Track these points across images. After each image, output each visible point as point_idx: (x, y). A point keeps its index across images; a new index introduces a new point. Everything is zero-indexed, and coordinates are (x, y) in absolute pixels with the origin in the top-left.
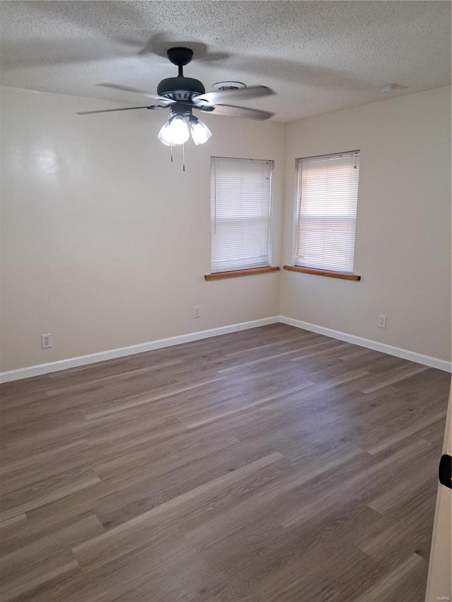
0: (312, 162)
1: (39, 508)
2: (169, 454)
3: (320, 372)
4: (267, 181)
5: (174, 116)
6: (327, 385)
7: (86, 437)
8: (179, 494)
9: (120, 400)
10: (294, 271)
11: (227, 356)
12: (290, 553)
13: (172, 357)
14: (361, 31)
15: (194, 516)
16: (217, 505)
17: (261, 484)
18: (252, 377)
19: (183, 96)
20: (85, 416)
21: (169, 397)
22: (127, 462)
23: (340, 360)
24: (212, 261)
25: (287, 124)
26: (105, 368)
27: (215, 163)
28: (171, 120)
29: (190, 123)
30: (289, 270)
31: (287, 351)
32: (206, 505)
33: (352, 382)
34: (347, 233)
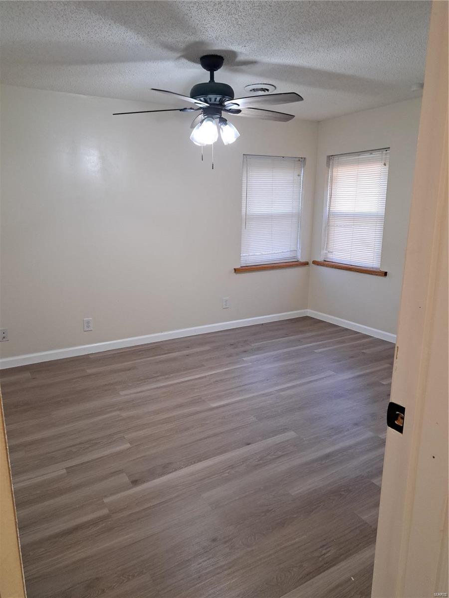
0: (344, 158)
1: (76, 466)
2: (193, 427)
3: (341, 362)
4: (299, 178)
5: (205, 118)
6: (347, 375)
7: (120, 409)
8: (200, 461)
9: (151, 380)
10: (323, 266)
11: (253, 345)
12: (295, 516)
13: (201, 344)
14: (381, 36)
15: (211, 480)
16: (233, 472)
17: (274, 457)
18: (277, 365)
19: (213, 100)
20: (120, 392)
21: (196, 379)
22: (154, 432)
23: (363, 353)
24: (241, 255)
25: (319, 122)
26: (140, 351)
27: (247, 161)
28: (202, 122)
29: (219, 124)
30: (318, 265)
31: (311, 342)
32: (223, 472)
33: (371, 373)
34: (376, 229)
